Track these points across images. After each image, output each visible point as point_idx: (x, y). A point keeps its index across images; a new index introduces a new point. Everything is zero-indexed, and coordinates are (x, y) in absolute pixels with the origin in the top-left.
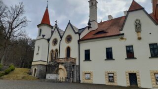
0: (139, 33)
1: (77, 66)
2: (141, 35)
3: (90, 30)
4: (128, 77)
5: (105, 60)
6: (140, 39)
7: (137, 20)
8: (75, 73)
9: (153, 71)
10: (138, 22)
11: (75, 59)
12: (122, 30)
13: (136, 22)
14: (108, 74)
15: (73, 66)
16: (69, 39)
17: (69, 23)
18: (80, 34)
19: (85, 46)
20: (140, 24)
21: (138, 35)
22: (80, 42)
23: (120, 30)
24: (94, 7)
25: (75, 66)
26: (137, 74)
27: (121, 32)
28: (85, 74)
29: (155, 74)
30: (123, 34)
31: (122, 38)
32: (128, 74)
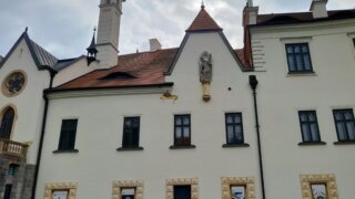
0: (207, 86)
2: (211, 90)
3: (94, 66)
4: (171, 194)
5: (119, 150)
6: (206, 99)
7: (205, 54)
8: (17, 190)
9: (228, 179)
10: (206, 59)
11: (25, 146)
12: (168, 73)
13: (202, 59)
14: (122, 188)
15: (14, 167)
16: (16, 82)
17: (25, 36)
18: (53, 73)
20: (210, 65)
21: (204, 90)
22: (50, 96)
23: (165, 75)
24: (114, 9)
26: (193, 187)
28: (53, 191)
29: (231, 186)
30: (171, 85)
31: (167, 95)
32: (171, 188)
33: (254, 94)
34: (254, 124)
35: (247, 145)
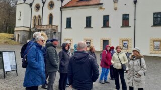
0: (116, 4)
1: (59, 33)
6: (116, 9)
11: (57, 27)
14: (86, 40)
15: (55, 33)
16: (52, 5)
19: (67, 14)
21: (115, 6)
22: (62, 10)
25: (57, 34)
26: (109, 41)
27: (101, 2)
28: (66, 40)
30: (102, 4)
31: (101, 8)
32: (102, 41)
33: (135, 6)
34: (134, 19)
35: (130, 27)
